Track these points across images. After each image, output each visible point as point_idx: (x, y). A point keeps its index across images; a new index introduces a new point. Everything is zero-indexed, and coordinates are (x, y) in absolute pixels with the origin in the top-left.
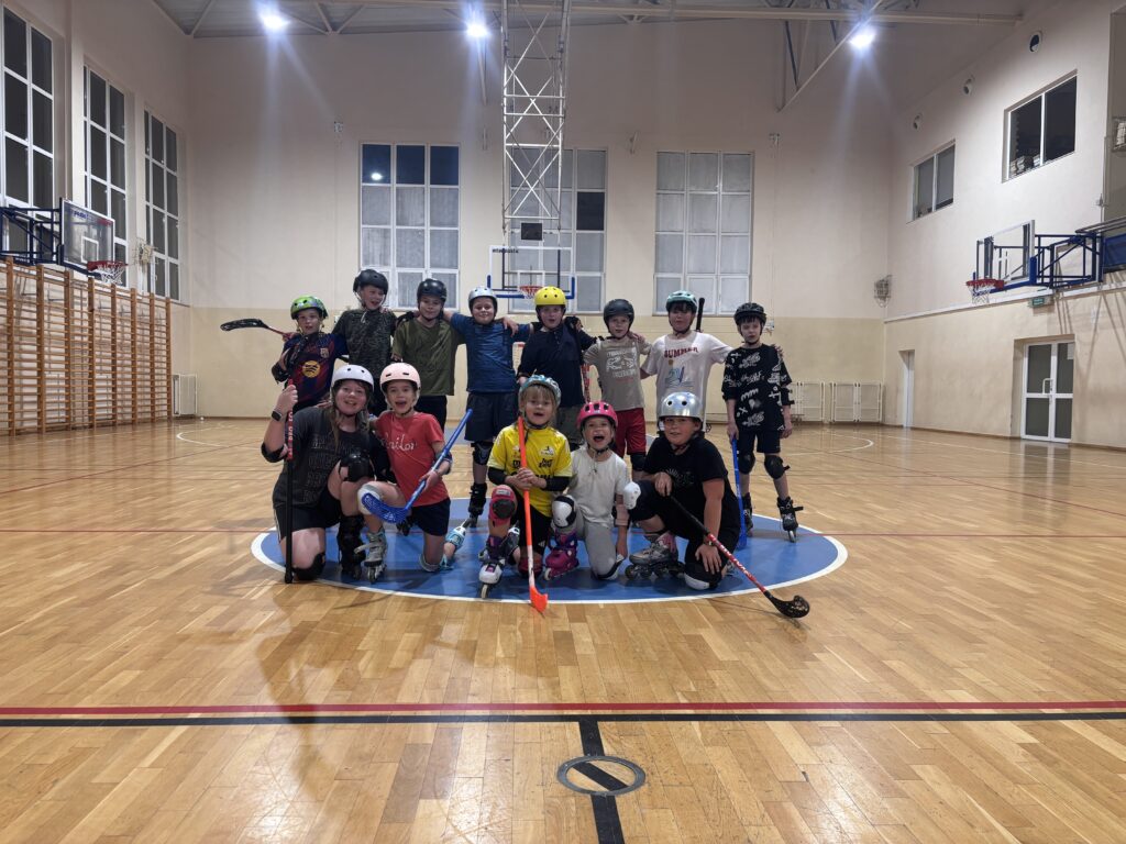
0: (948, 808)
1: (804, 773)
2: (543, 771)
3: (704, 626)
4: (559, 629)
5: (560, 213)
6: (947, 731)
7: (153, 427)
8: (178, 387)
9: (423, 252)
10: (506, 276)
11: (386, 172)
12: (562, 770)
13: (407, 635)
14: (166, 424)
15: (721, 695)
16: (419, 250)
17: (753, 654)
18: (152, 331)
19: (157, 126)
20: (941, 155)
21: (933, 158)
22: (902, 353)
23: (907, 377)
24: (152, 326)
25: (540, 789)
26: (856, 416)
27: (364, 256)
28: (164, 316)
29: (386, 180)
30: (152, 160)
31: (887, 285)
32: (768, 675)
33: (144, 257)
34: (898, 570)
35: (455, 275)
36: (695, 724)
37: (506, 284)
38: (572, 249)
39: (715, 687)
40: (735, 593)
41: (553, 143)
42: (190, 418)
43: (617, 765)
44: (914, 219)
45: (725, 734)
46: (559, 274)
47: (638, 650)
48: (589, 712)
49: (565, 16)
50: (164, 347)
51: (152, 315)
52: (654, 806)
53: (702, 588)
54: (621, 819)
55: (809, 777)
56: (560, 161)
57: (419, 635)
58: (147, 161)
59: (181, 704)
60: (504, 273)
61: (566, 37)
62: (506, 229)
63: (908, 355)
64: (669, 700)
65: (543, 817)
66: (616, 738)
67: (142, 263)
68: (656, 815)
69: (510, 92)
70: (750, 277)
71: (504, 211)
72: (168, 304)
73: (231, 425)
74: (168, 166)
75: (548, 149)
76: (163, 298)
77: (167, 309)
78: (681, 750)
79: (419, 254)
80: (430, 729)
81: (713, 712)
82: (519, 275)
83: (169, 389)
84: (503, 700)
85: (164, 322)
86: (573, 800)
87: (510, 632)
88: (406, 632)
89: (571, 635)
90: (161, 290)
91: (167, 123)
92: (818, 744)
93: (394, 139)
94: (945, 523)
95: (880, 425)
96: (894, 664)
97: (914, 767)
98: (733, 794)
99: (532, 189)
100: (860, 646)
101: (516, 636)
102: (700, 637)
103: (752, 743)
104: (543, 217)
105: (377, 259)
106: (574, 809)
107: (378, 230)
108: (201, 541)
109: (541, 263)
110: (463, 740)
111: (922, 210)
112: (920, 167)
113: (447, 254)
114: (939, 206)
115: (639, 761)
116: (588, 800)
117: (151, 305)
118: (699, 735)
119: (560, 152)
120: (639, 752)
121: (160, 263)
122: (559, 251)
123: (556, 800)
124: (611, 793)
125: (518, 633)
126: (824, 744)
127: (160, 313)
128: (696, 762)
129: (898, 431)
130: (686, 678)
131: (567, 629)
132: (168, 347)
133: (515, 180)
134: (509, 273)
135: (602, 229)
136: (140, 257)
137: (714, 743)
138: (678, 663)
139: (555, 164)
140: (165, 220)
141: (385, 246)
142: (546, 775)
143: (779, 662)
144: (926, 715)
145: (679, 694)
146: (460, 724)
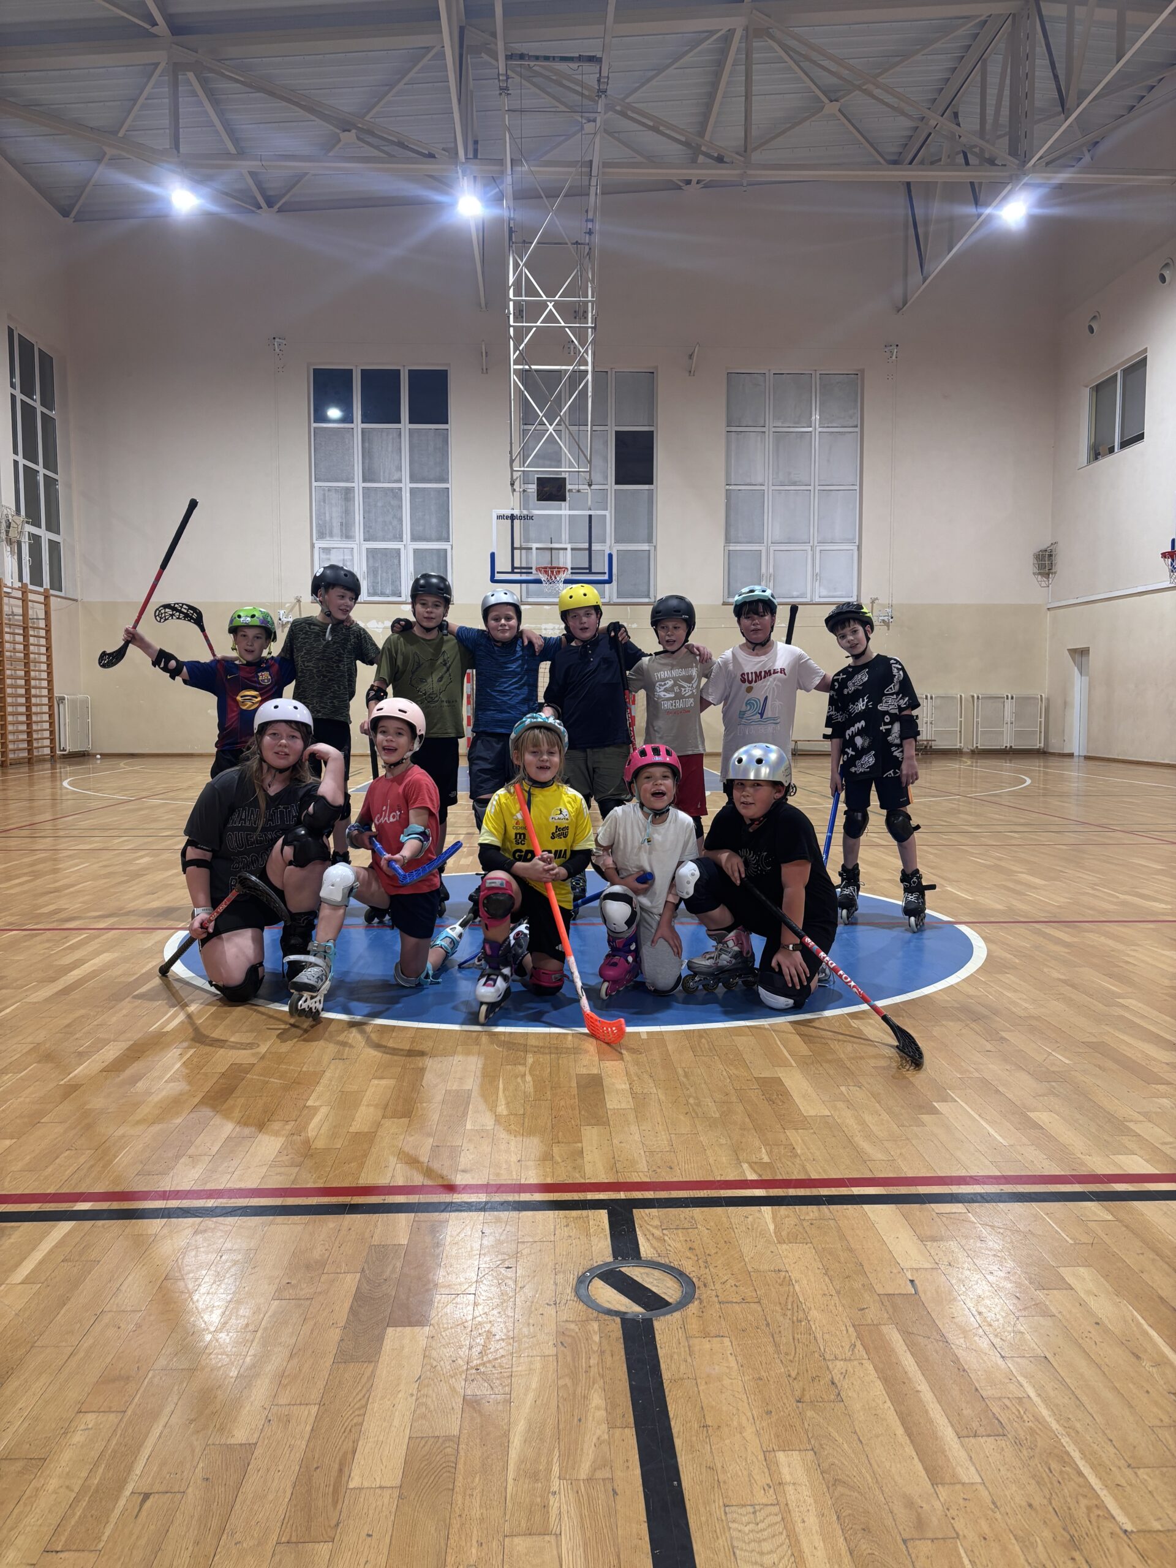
0: (1106, 1331)
1: (912, 1281)
2: (556, 1284)
3: (785, 1064)
4: (584, 1071)
5: (590, 462)
6: (1110, 1217)
7: (31, 770)
8: (65, 714)
9: (401, 520)
10: (517, 552)
11: (346, 405)
12: (583, 1281)
13: (376, 1082)
14: (48, 765)
15: (804, 1167)
16: (395, 516)
17: (850, 1105)
18: (26, 636)
19: (26, 348)
20: (1126, 372)
21: (1116, 375)
22: (1073, 652)
23: (1078, 685)
24: (25, 629)
25: (551, 1311)
26: (1007, 742)
27: (318, 525)
28: (42, 615)
29: (347, 418)
30: (20, 396)
31: (1051, 555)
32: (869, 1136)
33: (13, 534)
34: (1056, 975)
35: (446, 550)
36: (766, 1210)
37: (517, 564)
38: (609, 514)
39: (796, 1155)
40: (828, 1013)
41: (579, 364)
42: (80, 757)
43: (657, 1273)
44: (1089, 462)
45: (806, 1224)
46: (590, 549)
47: (691, 1101)
48: (622, 1195)
49: (594, 182)
50: (44, 658)
51: (25, 614)
52: (706, 1335)
53: (784, 1007)
54: (661, 1352)
55: (920, 1289)
56: (590, 389)
57: (392, 1082)
58: (13, 397)
59: (65, 1190)
60: (513, 549)
61: (595, 213)
62: (517, 486)
63: (1080, 654)
64: (732, 1176)
65: (553, 1351)
66: (657, 1233)
67: (10, 542)
68: (708, 1346)
69: (518, 293)
70: (859, 548)
71: (512, 461)
72: (47, 597)
73: (138, 765)
74: (43, 404)
75: (574, 371)
76: (41, 590)
77: (47, 604)
78: (745, 1250)
79: (395, 522)
80: (404, 1223)
81: (792, 1192)
82: (534, 550)
83: (51, 716)
84: (505, 1179)
85: (42, 624)
86: (595, 1326)
87: (516, 1077)
88: (375, 1078)
89: (601, 1078)
90: (36, 579)
91: (40, 343)
92: (934, 1239)
93: (357, 363)
94: (1124, 903)
95: (1042, 753)
96: (1042, 1117)
97: (1062, 1271)
98: (814, 1314)
99: (551, 429)
100: (997, 1091)
101: (524, 1082)
102: (778, 1081)
103: (842, 1237)
104: (568, 468)
105: (336, 530)
106: (596, 1338)
107: (337, 490)
108: (94, 945)
109: (565, 535)
110: (448, 1239)
111: (1099, 451)
112: (1098, 389)
113: (434, 521)
114: (1124, 444)
115: (688, 1267)
116: (616, 1325)
117: (24, 600)
118: (772, 1227)
119: (589, 377)
120: (689, 1254)
121: (35, 540)
122: (590, 516)
123: (572, 1326)
124: (648, 1314)
125: (528, 1078)
126: (942, 1239)
127: (37, 611)
128: (766, 1267)
129: (1067, 762)
130: (757, 1143)
131: (595, 1071)
132: (49, 657)
133: (528, 416)
134: (521, 548)
135: (651, 483)
136: (7, 532)
137: (792, 1238)
138: (747, 1120)
139: (584, 393)
140: (41, 479)
141: (348, 512)
142: (560, 1288)
143: (885, 1116)
144: (1083, 1193)
145: (745, 1166)
146: (445, 1215)
